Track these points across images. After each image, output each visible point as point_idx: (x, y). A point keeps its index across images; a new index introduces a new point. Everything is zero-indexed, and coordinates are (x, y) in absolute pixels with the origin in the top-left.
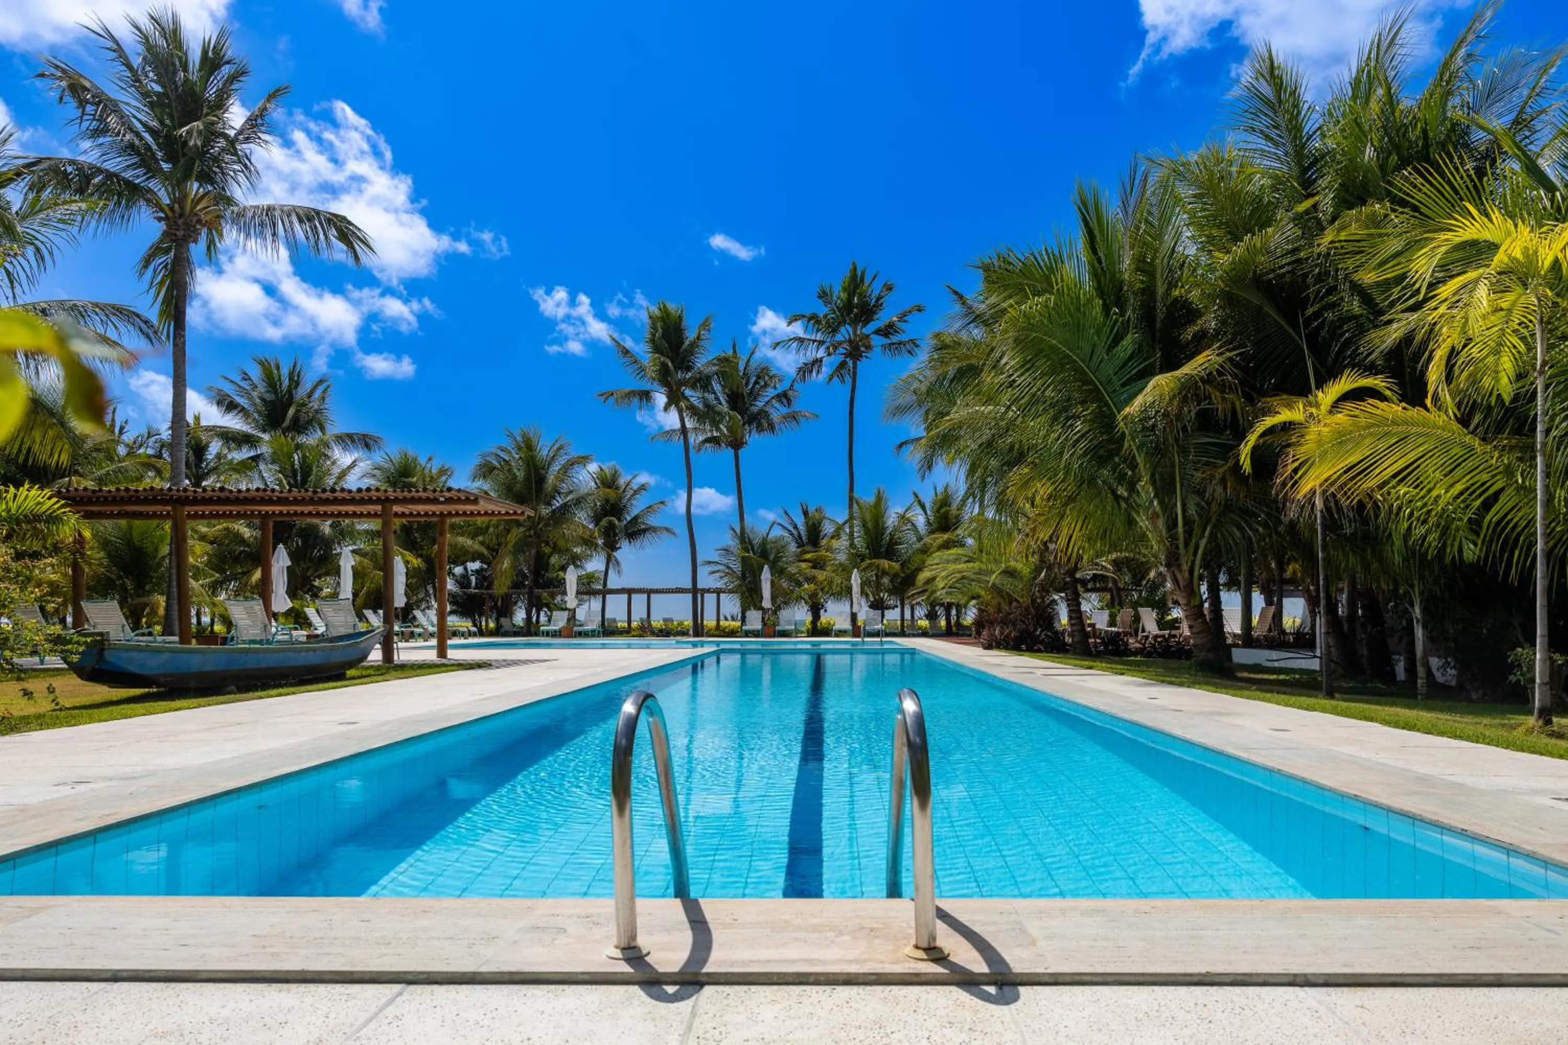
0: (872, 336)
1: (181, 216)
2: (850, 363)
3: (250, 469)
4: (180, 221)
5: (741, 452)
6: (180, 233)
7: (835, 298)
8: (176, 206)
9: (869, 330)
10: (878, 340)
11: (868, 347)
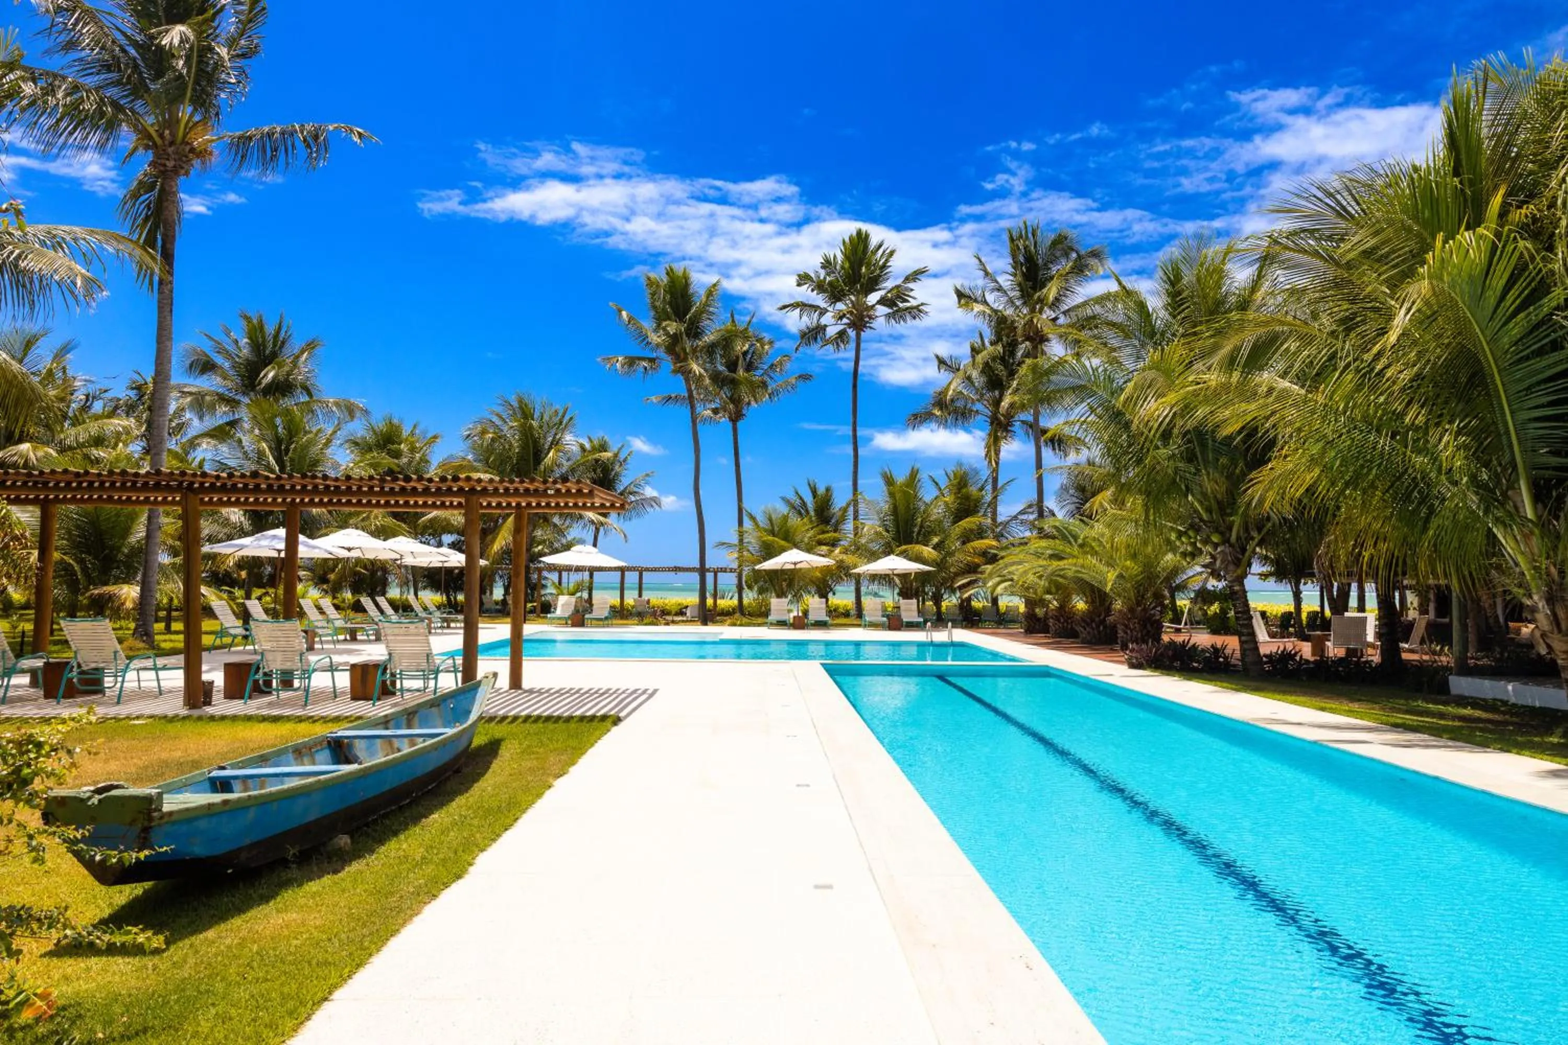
0: (878, 306)
1: (172, 143)
2: (852, 333)
3: (228, 434)
4: (170, 150)
5: (740, 424)
6: (170, 164)
7: (838, 267)
8: (167, 132)
9: (873, 298)
10: (882, 310)
11: (870, 317)
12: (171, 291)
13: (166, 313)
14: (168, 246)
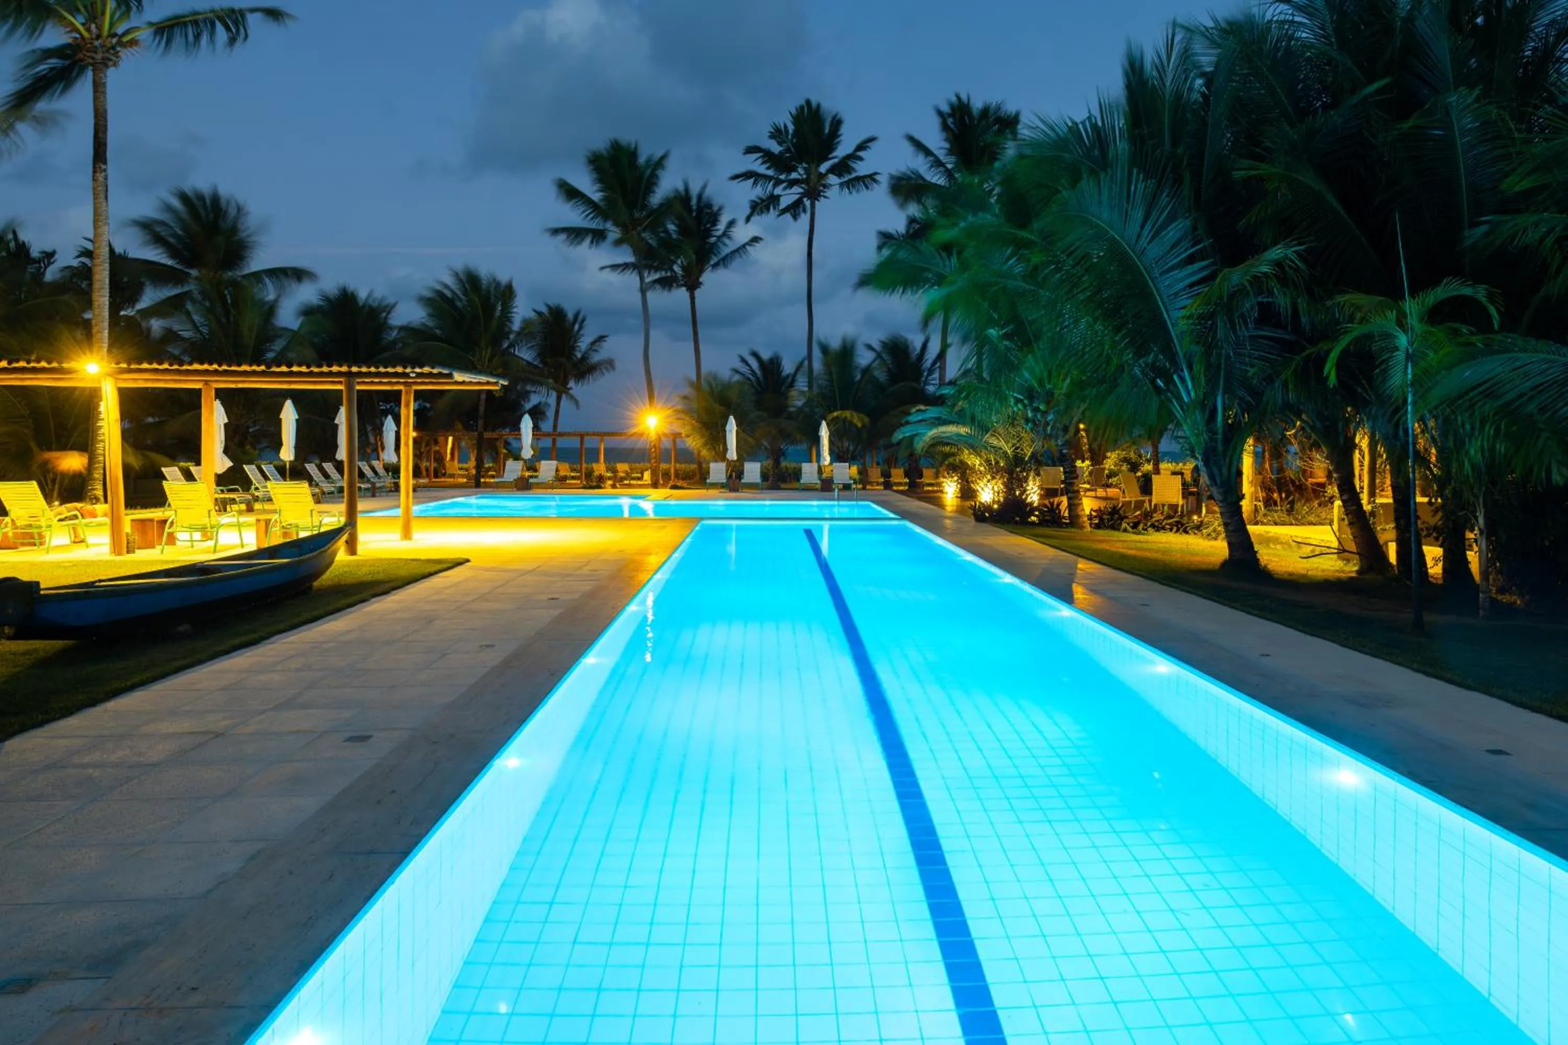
0: (830, 175)
1: (98, 37)
2: (807, 203)
4: (97, 43)
5: (697, 292)
7: (789, 137)
8: (93, 26)
9: (823, 168)
10: (833, 179)
11: (825, 186)
12: (106, 178)
13: (102, 200)
14: (100, 135)
